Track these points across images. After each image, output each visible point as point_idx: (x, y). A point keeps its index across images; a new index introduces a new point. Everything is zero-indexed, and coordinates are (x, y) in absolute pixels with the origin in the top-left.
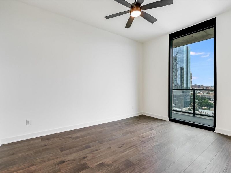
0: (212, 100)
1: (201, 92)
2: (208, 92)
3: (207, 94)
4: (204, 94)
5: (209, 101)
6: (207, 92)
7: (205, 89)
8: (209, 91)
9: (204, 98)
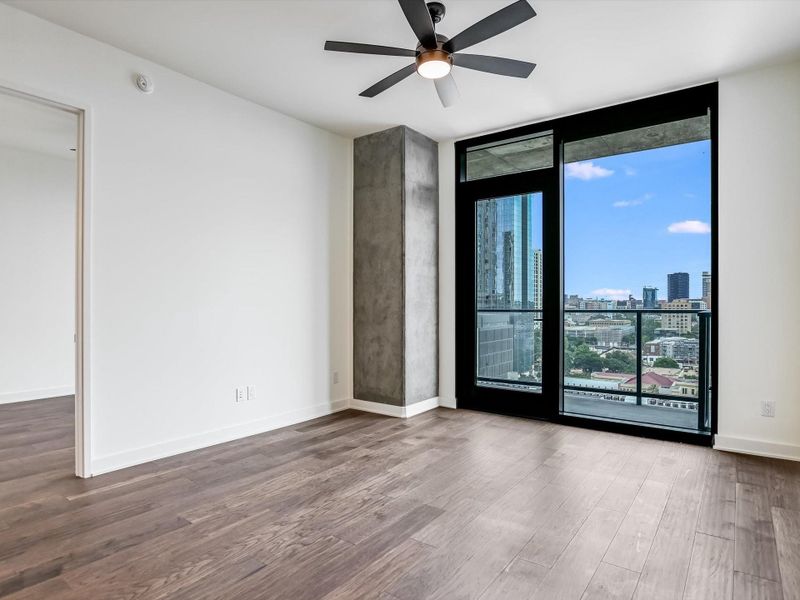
0: (599, 344)
1: (570, 319)
2: (592, 318)
3: (587, 324)
4: (577, 325)
5: (591, 349)
6: (587, 317)
7: (582, 308)
8: (593, 314)
9: (575, 339)
